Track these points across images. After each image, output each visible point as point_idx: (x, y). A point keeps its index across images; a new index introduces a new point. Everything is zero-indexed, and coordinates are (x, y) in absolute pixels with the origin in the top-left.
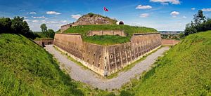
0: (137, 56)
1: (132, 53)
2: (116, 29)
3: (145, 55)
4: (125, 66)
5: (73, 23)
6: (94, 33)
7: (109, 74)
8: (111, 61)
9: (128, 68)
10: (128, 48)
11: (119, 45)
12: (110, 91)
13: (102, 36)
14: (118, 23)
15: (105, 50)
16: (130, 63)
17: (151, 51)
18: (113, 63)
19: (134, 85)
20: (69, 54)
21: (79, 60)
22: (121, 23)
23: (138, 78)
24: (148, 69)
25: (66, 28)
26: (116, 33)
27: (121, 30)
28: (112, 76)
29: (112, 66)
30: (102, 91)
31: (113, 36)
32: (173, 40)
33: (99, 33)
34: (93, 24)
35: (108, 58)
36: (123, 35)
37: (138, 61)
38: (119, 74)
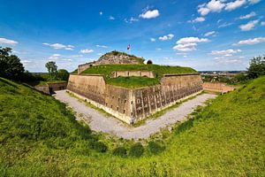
0: (168, 102)
1: (163, 97)
2: (143, 69)
3: (178, 101)
4: (154, 112)
5: (94, 62)
6: (119, 74)
7: (135, 121)
8: (137, 106)
9: (158, 115)
10: (157, 91)
11: (147, 87)
12: (136, 141)
13: (128, 78)
14: (145, 62)
15: (131, 93)
16: (159, 110)
17: (187, 97)
18: (140, 108)
19: (164, 137)
20: (88, 101)
21: (101, 106)
22: (149, 62)
23: (170, 129)
24: (183, 119)
25: (84, 68)
26: (143, 74)
27: (149, 71)
28: (139, 124)
29: (139, 112)
30: (128, 141)
31: (140, 78)
32: (223, 85)
33: (124, 74)
34: (118, 63)
35: (134, 102)
36: (152, 76)
37: (169, 108)
38: (147, 121)
